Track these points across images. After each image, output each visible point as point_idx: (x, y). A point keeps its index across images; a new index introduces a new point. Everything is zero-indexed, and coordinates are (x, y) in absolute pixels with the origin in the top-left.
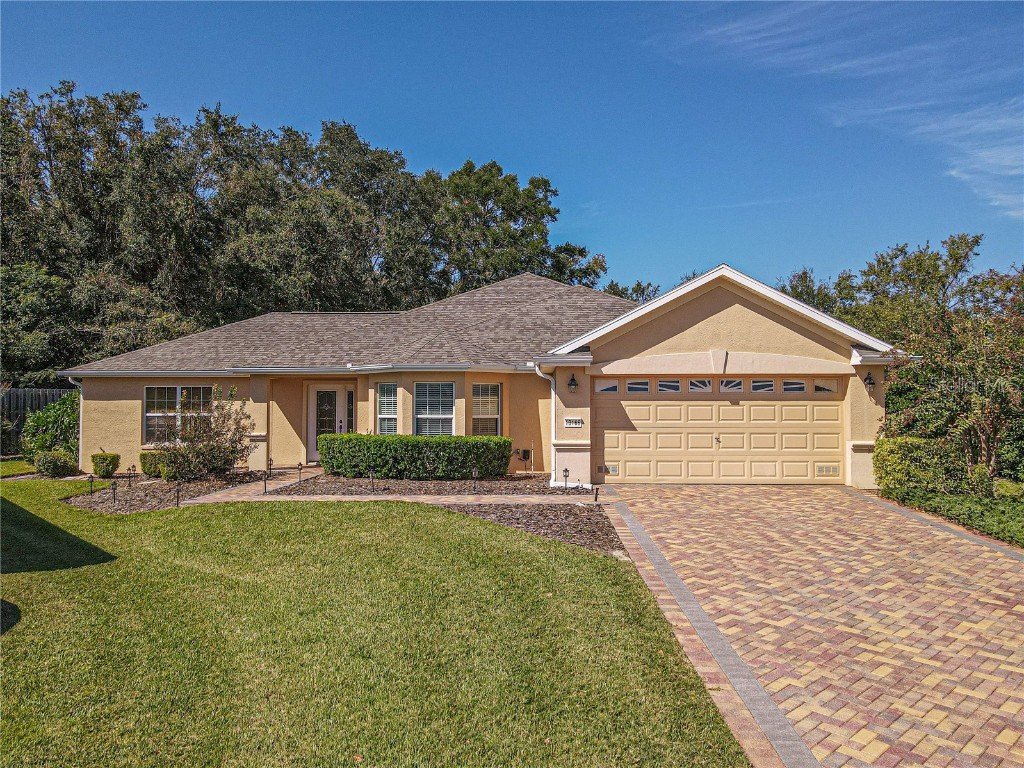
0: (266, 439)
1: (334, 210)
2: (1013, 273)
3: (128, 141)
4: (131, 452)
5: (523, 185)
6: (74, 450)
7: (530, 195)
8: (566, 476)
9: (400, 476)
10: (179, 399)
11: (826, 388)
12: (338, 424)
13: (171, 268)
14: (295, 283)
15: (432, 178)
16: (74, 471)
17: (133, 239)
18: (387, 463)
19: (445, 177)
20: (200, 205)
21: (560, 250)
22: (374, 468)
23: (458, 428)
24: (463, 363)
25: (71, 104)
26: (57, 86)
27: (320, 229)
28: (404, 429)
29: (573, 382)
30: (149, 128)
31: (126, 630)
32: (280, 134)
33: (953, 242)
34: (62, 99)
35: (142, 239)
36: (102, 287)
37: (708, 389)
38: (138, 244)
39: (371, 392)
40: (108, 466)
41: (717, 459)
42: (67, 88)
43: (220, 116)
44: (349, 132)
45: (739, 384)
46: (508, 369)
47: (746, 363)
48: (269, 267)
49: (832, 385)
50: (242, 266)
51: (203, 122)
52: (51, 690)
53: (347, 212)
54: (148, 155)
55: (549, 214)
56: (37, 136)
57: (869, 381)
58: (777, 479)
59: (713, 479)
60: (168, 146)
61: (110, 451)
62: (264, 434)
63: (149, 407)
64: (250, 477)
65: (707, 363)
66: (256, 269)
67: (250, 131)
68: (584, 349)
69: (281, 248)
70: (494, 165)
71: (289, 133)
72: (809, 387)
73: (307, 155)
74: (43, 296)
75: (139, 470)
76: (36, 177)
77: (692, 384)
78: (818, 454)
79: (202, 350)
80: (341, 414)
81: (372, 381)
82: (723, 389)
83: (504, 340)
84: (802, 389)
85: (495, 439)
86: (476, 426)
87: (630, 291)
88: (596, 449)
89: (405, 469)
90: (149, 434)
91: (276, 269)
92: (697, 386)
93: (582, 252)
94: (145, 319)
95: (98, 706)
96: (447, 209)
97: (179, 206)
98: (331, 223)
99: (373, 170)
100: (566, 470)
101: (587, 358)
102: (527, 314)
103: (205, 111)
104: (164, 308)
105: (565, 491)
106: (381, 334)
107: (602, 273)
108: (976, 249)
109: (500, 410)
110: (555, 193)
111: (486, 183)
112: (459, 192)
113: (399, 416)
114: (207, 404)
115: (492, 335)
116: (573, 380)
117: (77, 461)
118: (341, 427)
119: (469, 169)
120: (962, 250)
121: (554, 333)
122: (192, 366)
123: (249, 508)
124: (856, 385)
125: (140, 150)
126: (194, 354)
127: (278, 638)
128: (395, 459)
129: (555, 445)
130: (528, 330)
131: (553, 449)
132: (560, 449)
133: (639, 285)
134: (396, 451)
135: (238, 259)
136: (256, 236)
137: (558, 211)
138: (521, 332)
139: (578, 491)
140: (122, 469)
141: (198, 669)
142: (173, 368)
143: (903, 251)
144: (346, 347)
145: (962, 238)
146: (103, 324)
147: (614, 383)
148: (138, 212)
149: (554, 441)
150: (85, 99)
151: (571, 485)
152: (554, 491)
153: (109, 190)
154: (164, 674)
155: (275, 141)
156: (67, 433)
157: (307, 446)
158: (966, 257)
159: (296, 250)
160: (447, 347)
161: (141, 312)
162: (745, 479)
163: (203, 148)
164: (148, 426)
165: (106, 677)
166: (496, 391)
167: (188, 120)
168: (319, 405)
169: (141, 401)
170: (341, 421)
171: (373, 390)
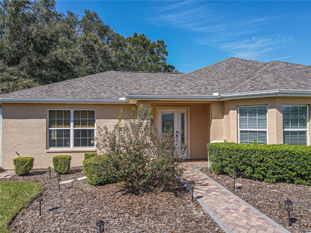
10: (72, 118)
28: (278, 140)
39: (233, 112)
61: (25, 155)
63: (51, 123)
104: (25, 77)
122: (82, 96)
136: (65, 50)
140: (37, 166)
155: (64, 18)
164: (50, 136)
168: (163, 122)
169: (45, 120)
170: (177, 132)
171: (236, 111)
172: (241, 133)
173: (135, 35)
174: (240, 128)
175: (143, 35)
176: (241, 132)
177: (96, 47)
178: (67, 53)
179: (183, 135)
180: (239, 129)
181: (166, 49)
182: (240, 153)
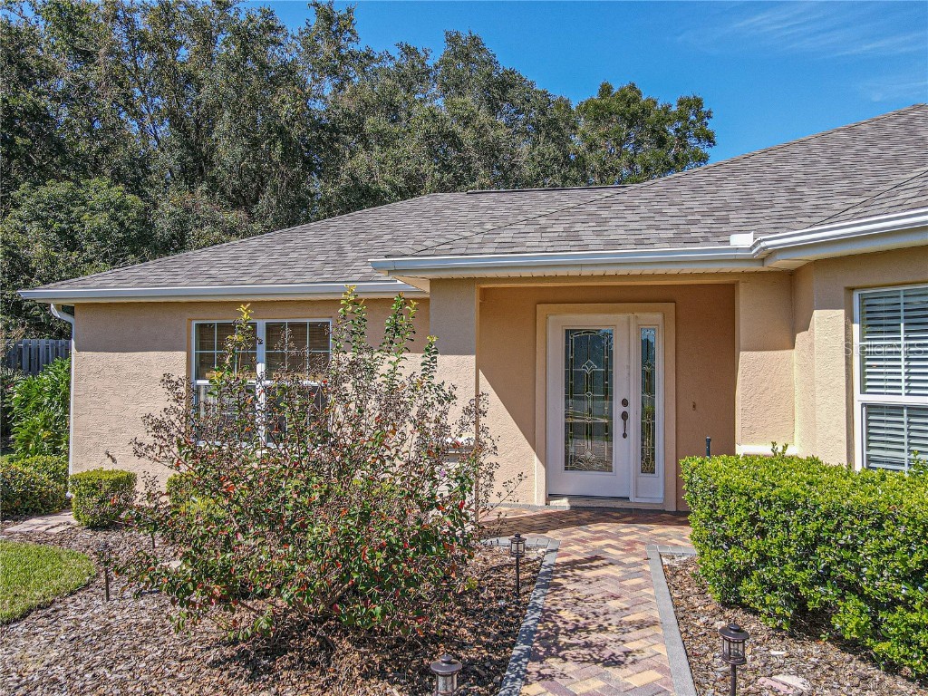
12: (618, 409)
17: (228, 152)
32: (395, 52)
35: (239, 150)
36: (188, 210)
54: (245, 38)
56: (119, 32)
60: (271, 28)
61: (113, 465)
63: (200, 366)
71: (409, 51)
74: (115, 220)
118: (625, 416)
136: (377, 152)
155: (391, 65)
157: (544, 460)
168: (570, 364)
169: (182, 355)
170: (625, 403)
171: (841, 312)
172: (868, 414)
173: (606, 90)
174: (863, 392)
175: (633, 87)
176: (870, 408)
177: (467, 136)
178: (383, 163)
179: (648, 414)
180: (859, 398)
181: (706, 124)
182: (805, 519)
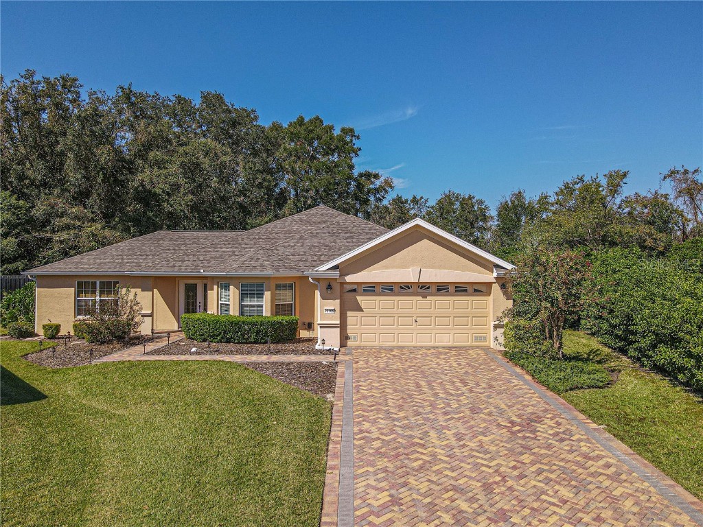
0: (151, 315)
1: (207, 154)
2: (649, 196)
3: (71, 106)
4: (67, 322)
5: (337, 132)
6: (31, 320)
7: (341, 139)
8: (323, 343)
9: (228, 341)
10: (98, 289)
11: (480, 289)
12: (198, 304)
13: (99, 195)
14: (181, 203)
15: (276, 127)
16: (32, 334)
18: (220, 333)
19: (285, 125)
20: (118, 152)
21: (361, 175)
22: (212, 336)
23: (266, 312)
24: (269, 272)
25: (33, 83)
26: (23, 73)
27: (198, 165)
28: (234, 311)
29: (330, 287)
30: (84, 97)
31: (50, 444)
32: (173, 99)
33: (611, 176)
34: (26, 81)
36: (52, 207)
37: (411, 290)
38: (77, 179)
39: (215, 287)
40: (53, 332)
41: (415, 332)
42: (30, 74)
43: (131, 91)
44: (219, 98)
45: (429, 288)
46: (299, 274)
47: (432, 275)
48: (163, 192)
49: (483, 288)
50: (146, 191)
51: (121, 94)
52: (9, 476)
53: (216, 154)
55: (354, 152)
57: (503, 286)
58: (450, 344)
59: (413, 344)
61: (54, 322)
62: (150, 312)
63: (78, 294)
64: (139, 340)
65: (409, 275)
66: (155, 193)
67: (153, 96)
68: (336, 267)
69: (172, 180)
70: (317, 118)
72: (470, 290)
73: (191, 113)
74: (14, 214)
75: (72, 333)
76: (9, 133)
77: (401, 287)
78: (474, 329)
79: (113, 257)
80: (200, 298)
81: (215, 281)
82: (419, 290)
83: (299, 254)
84: (466, 290)
85: (287, 318)
86: (278, 309)
87: (409, 202)
88: (343, 326)
89: (231, 338)
90: (79, 311)
91: (168, 194)
92: (403, 288)
93: (376, 176)
94: (80, 227)
95: (32, 484)
96: (285, 149)
97: (103, 154)
98: (206, 162)
99: (234, 124)
100: (323, 340)
101: (337, 273)
102: (315, 236)
103: (122, 88)
104: (93, 220)
105: (323, 352)
106: (224, 249)
107: (390, 190)
108: (624, 181)
109: (294, 299)
110: (358, 138)
111: (311, 131)
112: (294, 137)
113: (231, 303)
114: (116, 293)
115: (292, 251)
116: (329, 285)
117: (34, 327)
118: (200, 306)
119: (301, 121)
120: (616, 180)
121: (329, 250)
122: (106, 268)
123: (132, 365)
124: (496, 288)
125: (79, 118)
126: (108, 260)
127: (127, 448)
128: (225, 332)
129: (319, 324)
130: (315, 247)
131: (319, 326)
132: (323, 326)
133: (415, 197)
134: (225, 326)
135: (143, 186)
136: (155, 171)
137: (360, 149)
138: (310, 249)
139: (330, 352)
140: (63, 332)
141: (84, 464)
142: (94, 271)
143: (581, 180)
144: (201, 258)
145: (617, 172)
146: (53, 231)
147: (355, 287)
148: (77, 156)
149: (319, 322)
150: (42, 79)
151: (327, 348)
152: (316, 352)
153: (57, 142)
154: (66, 467)
156: (28, 309)
157: (178, 318)
158: (618, 185)
159: (182, 181)
160: (260, 261)
161: (78, 223)
162: (432, 344)
163: (120, 112)
164: (79, 306)
165: (37, 469)
166: (291, 287)
167: (112, 93)
168: (186, 292)
169: (73, 289)
170: (200, 303)
172: (221, 305)
179: (206, 306)
